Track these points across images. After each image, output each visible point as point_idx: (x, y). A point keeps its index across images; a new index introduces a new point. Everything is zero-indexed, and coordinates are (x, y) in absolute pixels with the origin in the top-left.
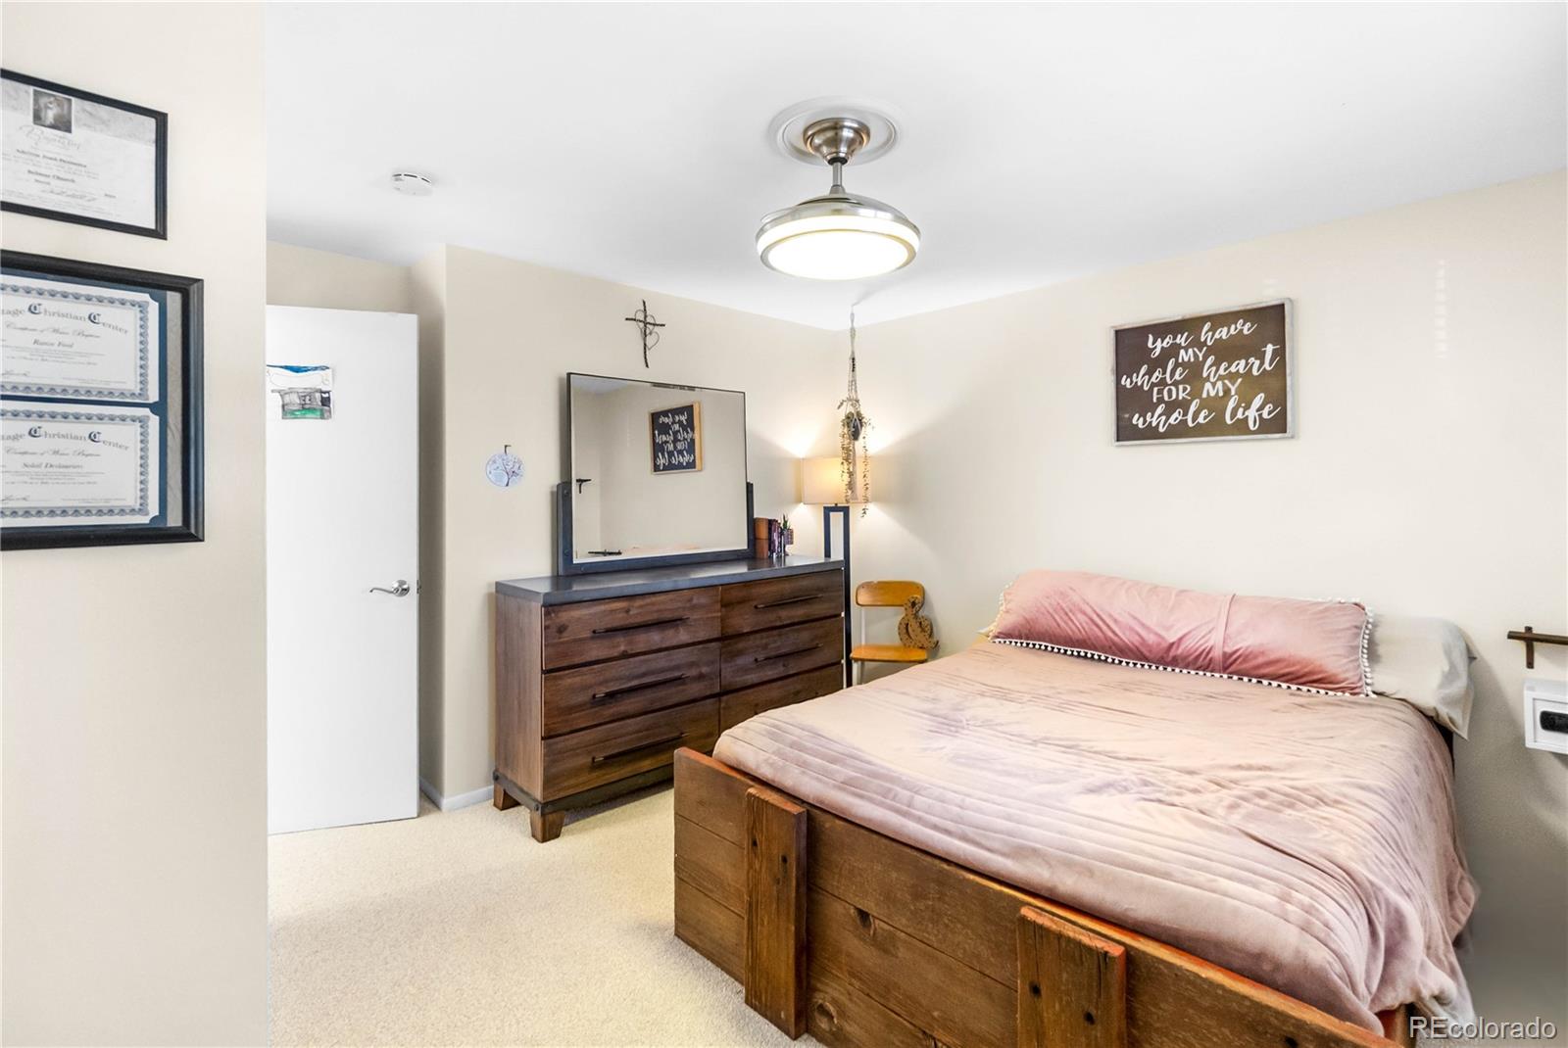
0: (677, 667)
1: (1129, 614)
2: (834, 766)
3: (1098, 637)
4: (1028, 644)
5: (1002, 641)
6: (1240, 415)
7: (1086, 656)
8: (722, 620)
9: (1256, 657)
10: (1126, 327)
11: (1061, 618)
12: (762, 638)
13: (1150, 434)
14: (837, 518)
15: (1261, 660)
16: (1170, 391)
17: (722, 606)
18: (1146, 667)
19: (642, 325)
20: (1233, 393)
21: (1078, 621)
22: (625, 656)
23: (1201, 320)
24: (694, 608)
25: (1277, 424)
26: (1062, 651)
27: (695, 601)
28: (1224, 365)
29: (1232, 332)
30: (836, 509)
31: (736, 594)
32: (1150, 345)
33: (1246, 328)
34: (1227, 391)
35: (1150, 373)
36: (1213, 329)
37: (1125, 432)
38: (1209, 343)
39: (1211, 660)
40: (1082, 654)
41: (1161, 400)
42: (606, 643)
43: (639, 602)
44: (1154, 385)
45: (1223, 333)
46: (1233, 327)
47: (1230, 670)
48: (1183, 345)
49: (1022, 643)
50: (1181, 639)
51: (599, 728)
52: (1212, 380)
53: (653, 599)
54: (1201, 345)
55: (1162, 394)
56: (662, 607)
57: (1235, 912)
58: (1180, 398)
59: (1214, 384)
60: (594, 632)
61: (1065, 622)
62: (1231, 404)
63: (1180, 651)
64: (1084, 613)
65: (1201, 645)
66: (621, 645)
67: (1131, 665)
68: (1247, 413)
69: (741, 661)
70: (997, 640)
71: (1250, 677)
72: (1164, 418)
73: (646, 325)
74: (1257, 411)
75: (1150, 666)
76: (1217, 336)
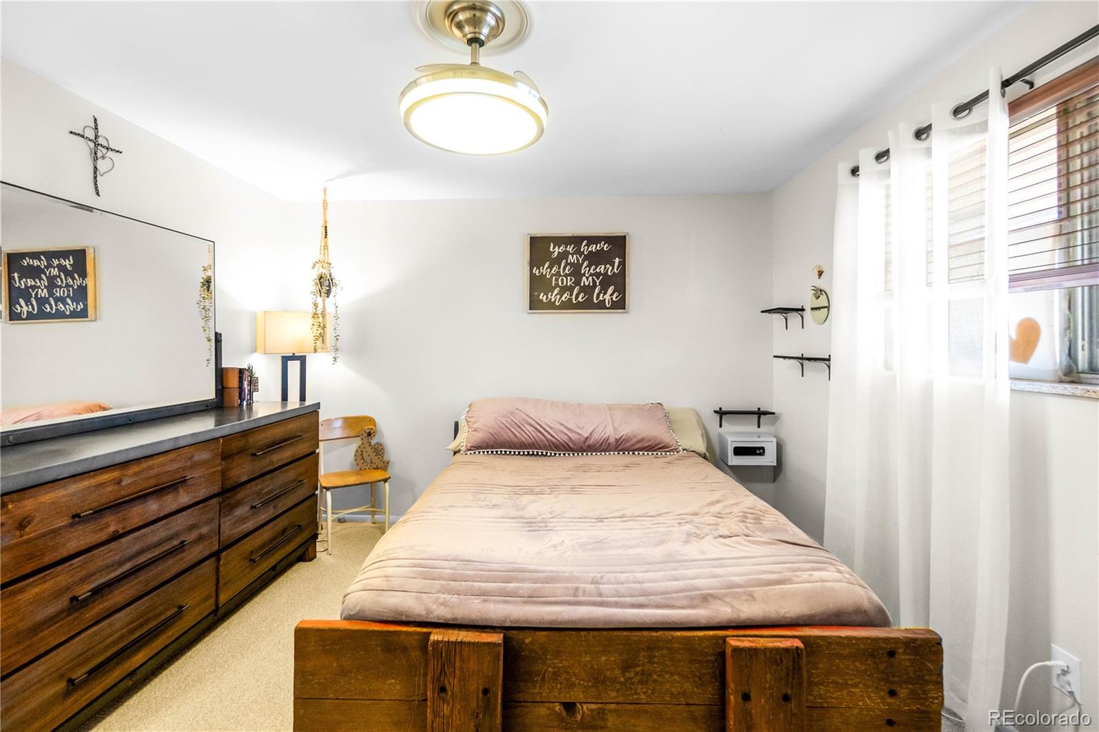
0: (177, 535)
1: (558, 422)
2: (512, 585)
3: (542, 440)
4: (492, 452)
5: (472, 452)
6: (601, 298)
7: (533, 454)
8: (222, 473)
9: (631, 439)
10: (539, 235)
11: (516, 430)
12: (258, 484)
13: (551, 306)
14: (294, 367)
15: (634, 440)
16: (562, 280)
17: (222, 460)
18: (571, 455)
19: (92, 145)
20: (598, 284)
21: (528, 431)
22: (116, 537)
23: (582, 239)
24: (195, 466)
25: (620, 305)
26: (517, 453)
27: (196, 458)
28: (593, 267)
29: (598, 248)
30: (293, 358)
31: (236, 445)
32: (551, 250)
33: (605, 247)
34: (594, 281)
35: (551, 267)
36: (588, 245)
37: (535, 304)
38: (586, 253)
39: (609, 444)
40: (531, 453)
41: (557, 285)
42: (90, 526)
43: (135, 469)
44: (553, 275)
45: (593, 248)
46: (599, 245)
47: (619, 449)
48: (571, 252)
49: (488, 452)
50: (591, 434)
51: (78, 639)
52: (586, 275)
53: (150, 463)
54: (581, 254)
55: (558, 281)
56: (161, 470)
57: (833, 589)
58: (569, 285)
59: (587, 278)
60: (74, 517)
61: (519, 433)
62: (597, 291)
63: (591, 442)
64: (531, 425)
65: (603, 436)
66: (112, 524)
67: (562, 455)
68: (605, 297)
69: (241, 511)
70: (469, 453)
71: (628, 450)
72: (559, 296)
73: (98, 148)
74: (610, 296)
75: (574, 454)
76: (590, 249)
